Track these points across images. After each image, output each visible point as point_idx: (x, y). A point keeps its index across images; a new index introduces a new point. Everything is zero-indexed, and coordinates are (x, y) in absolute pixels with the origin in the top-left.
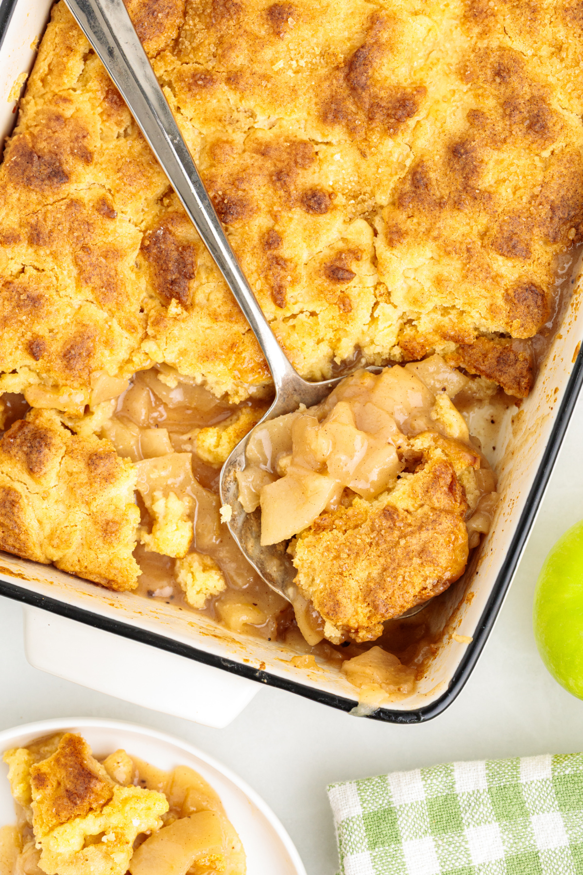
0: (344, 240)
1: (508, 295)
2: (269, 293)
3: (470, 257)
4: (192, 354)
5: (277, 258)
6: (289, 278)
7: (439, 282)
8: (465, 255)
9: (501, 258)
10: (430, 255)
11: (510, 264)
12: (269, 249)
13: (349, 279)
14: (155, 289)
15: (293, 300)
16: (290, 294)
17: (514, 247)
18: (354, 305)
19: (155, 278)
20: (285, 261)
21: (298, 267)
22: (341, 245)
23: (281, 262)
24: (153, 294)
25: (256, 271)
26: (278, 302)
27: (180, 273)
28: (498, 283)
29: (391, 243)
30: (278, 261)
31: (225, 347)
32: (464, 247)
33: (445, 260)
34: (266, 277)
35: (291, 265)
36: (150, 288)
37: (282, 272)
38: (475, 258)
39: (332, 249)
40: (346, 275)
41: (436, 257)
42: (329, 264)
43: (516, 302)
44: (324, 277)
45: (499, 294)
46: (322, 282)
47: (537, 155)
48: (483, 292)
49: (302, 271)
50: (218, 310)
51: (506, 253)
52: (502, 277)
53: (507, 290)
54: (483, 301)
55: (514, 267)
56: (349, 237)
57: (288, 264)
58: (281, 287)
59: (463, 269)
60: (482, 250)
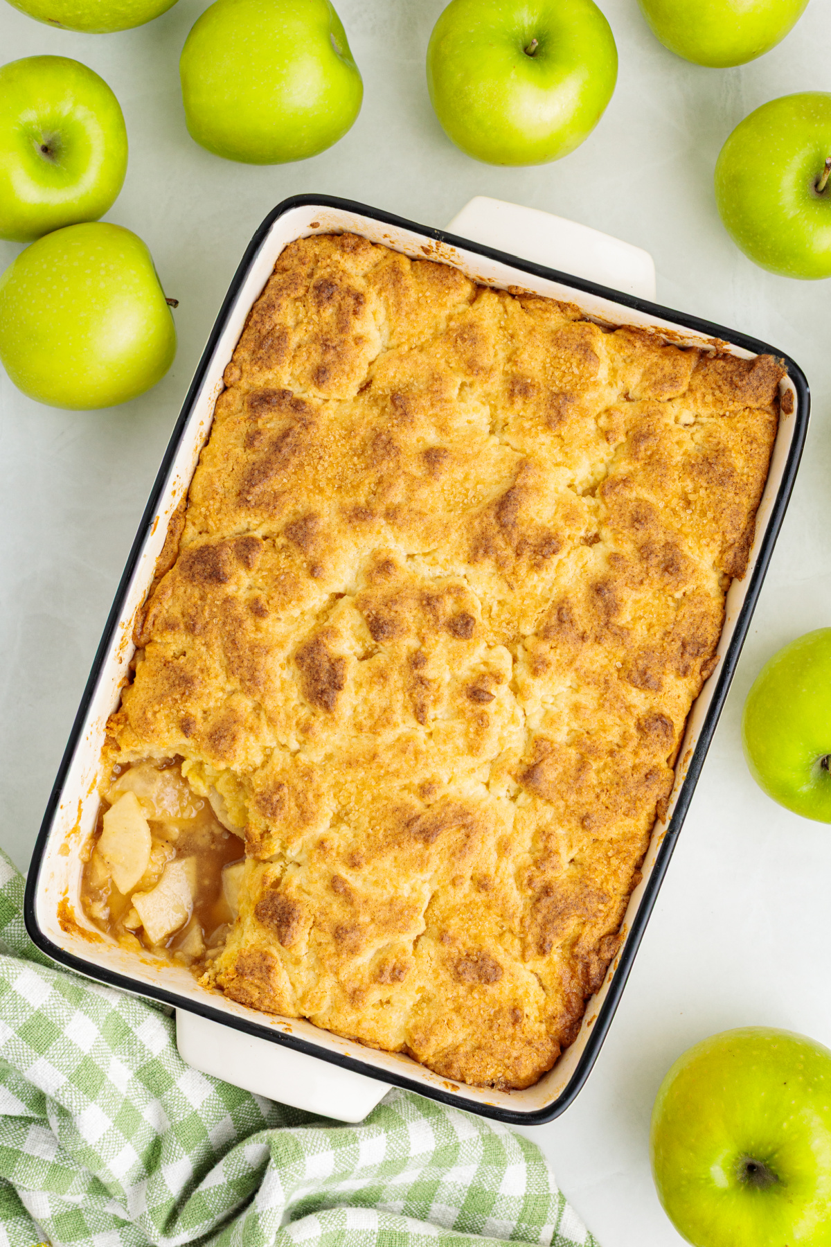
0: (486, 664)
1: (639, 724)
2: (412, 710)
3: (607, 688)
4: (336, 759)
5: (421, 678)
6: (432, 697)
7: (576, 708)
8: (603, 686)
9: (634, 690)
10: (569, 683)
11: (643, 695)
12: (416, 668)
13: (489, 701)
14: (305, 697)
15: (432, 717)
16: (431, 713)
17: (647, 681)
18: (491, 722)
19: (306, 687)
20: (429, 681)
21: (441, 688)
22: (483, 668)
23: (425, 682)
24: (304, 702)
25: (403, 689)
26: (420, 719)
27: (330, 683)
28: (631, 713)
29: (535, 672)
30: (421, 681)
31: (368, 757)
32: (602, 680)
33: (585, 689)
34: (411, 695)
35: (435, 686)
36: (301, 697)
37: (425, 691)
38: (611, 689)
39: (473, 670)
40: (486, 697)
41: (574, 686)
42: (470, 685)
43: (646, 731)
44: (465, 697)
45: (632, 723)
46: (464, 702)
47: (670, 596)
48: (618, 721)
49: (446, 692)
50: (364, 722)
51: (640, 686)
52: (635, 706)
53: (639, 720)
54: (617, 728)
55: (646, 698)
56: (491, 661)
57: (432, 684)
58: (423, 705)
59: (600, 698)
60: (619, 682)
